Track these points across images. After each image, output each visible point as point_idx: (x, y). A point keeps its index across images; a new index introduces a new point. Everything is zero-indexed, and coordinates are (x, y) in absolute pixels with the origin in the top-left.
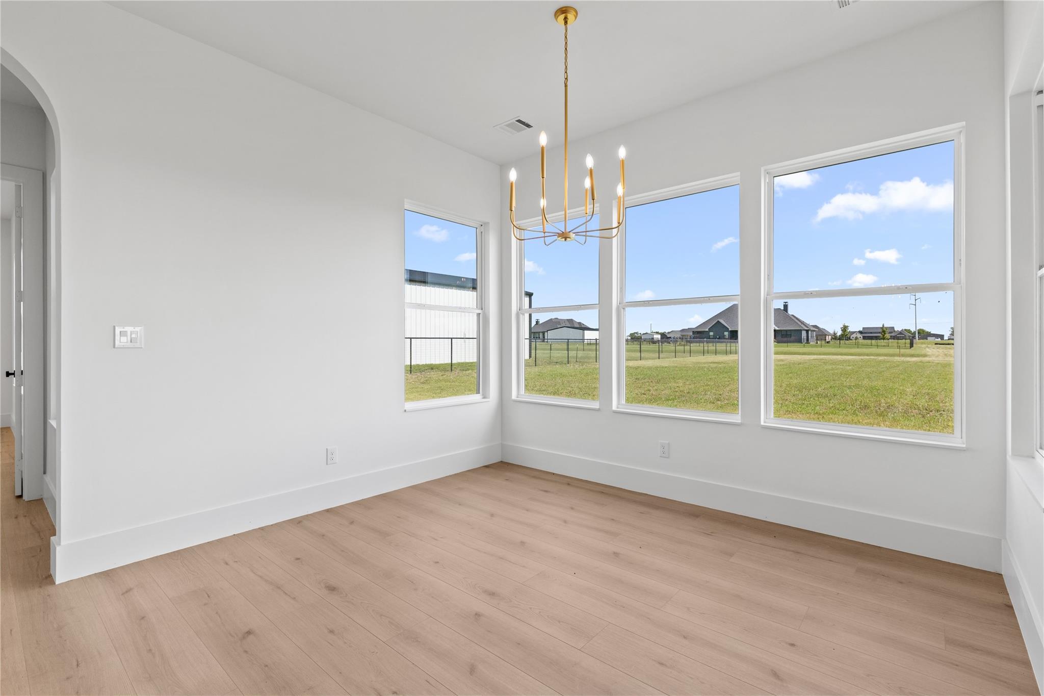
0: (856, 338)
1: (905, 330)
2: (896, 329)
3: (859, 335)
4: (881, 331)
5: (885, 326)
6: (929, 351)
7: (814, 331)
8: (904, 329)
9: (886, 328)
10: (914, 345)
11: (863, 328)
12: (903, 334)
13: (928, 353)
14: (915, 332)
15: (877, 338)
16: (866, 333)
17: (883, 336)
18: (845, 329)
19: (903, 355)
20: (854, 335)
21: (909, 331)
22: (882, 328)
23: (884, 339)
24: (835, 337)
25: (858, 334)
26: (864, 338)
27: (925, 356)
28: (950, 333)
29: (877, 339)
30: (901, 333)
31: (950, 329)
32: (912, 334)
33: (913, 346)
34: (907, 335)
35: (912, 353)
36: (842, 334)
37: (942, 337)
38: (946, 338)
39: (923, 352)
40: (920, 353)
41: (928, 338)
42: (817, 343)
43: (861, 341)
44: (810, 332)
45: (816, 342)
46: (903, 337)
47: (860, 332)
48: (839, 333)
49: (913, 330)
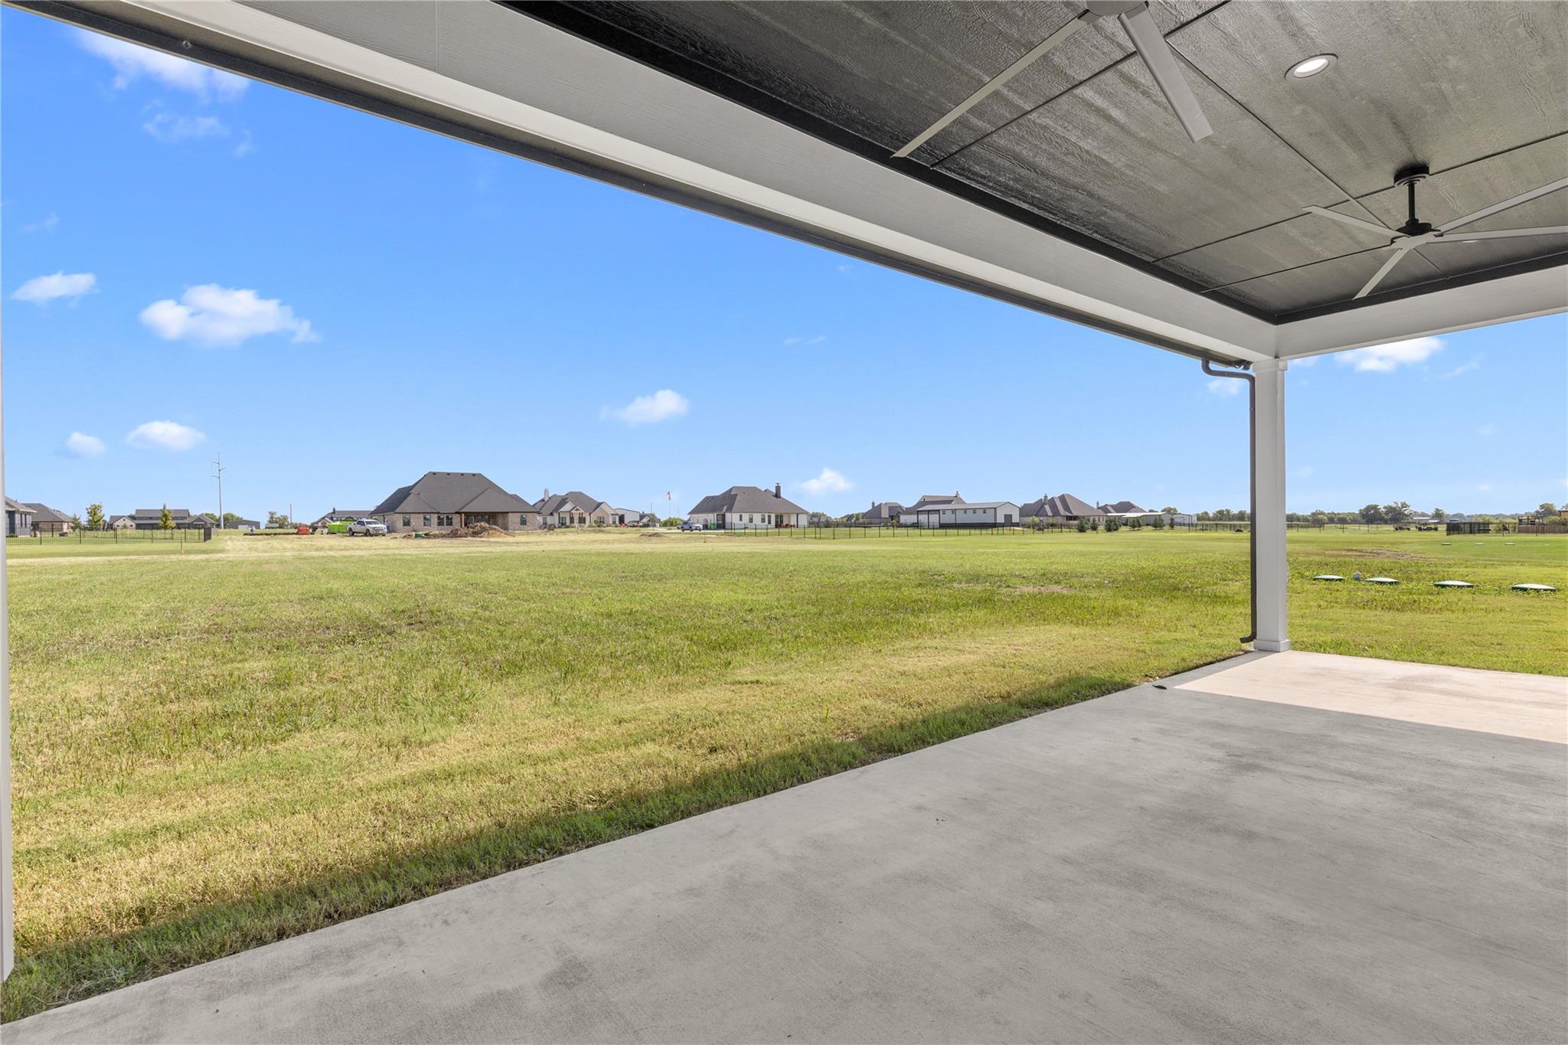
0: (125, 527)
1: (206, 514)
2: (192, 513)
3: (129, 522)
4: (160, 515)
5: (167, 508)
6: (229, 545)
7: (29, 513)
8: (204, 512)
9: (169, 511)
10: (213, 537)
11: (137, 511)
12: (203, 521)
13: (228, 548)
14: (220, 518)
15: (153, 527)
16: (142, 518)
17: (165, 523)
18: (94, 511)
19: (188, 552)
20: (120, 523)
21: (212, 516)
22: (163, 511)
23: (166, 528)
24: (76, 526)
25: (126, 520)
26: (139, 527)
27: (222, 551)
28: (268, 519)
29: (153, 529)
30: (199, 519)
31: (268, 514)
32: (217, 521)
33: (210, 538)
34: (208, 522)
35: (204, 549)
36: (89, 521)
37: (257, 525)
38: (262, 527)
39: (221, 546)
40: (217, 548)
41: (240, 526)
42: (35, 536)
43: (132, 532)
44: (17, 517)
45: (33, 533)
46: (202, 525)
47: (132, 518)
48: (84, 519)
49: (217, 515)
